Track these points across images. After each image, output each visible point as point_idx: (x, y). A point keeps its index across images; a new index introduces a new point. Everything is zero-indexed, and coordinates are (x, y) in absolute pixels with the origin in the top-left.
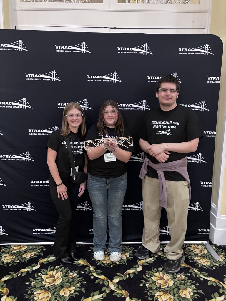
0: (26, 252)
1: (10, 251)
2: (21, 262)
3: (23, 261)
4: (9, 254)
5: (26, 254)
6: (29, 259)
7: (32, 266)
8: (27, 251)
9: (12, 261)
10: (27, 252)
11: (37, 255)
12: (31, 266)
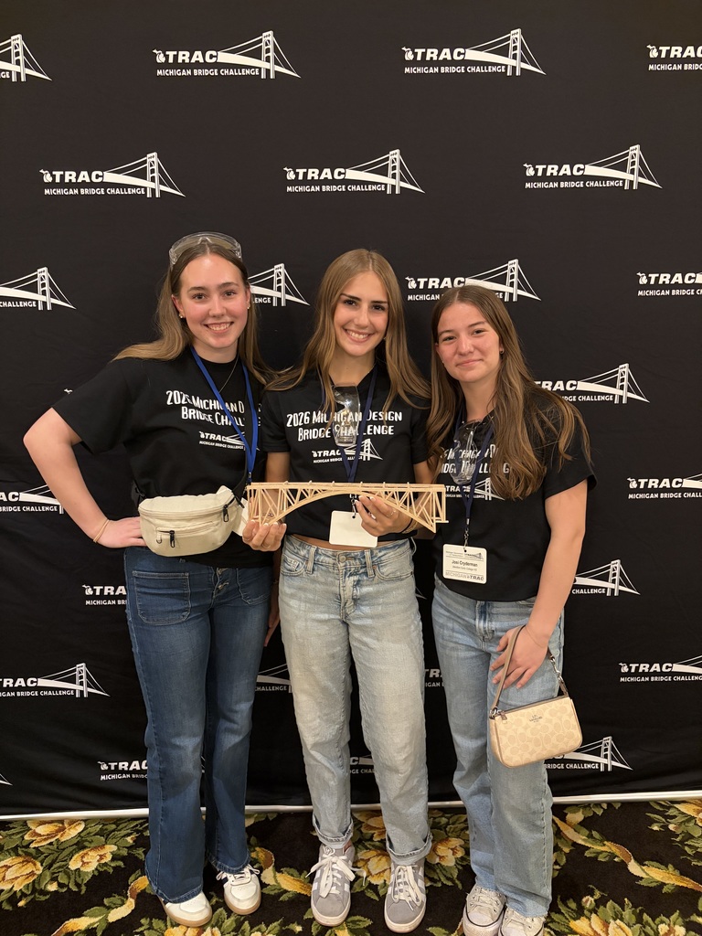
0: (80, 845)
1: (24, 844)
2: (65, 890)
3: (70, 887)
4: (18, 855)
5: (81, 852)
6: (94, 876)
7: (105, 906)
8: (86, 844)
9: (30, 888)
10: (84, 847)
11: (122, 858)
12: (102, 904)
